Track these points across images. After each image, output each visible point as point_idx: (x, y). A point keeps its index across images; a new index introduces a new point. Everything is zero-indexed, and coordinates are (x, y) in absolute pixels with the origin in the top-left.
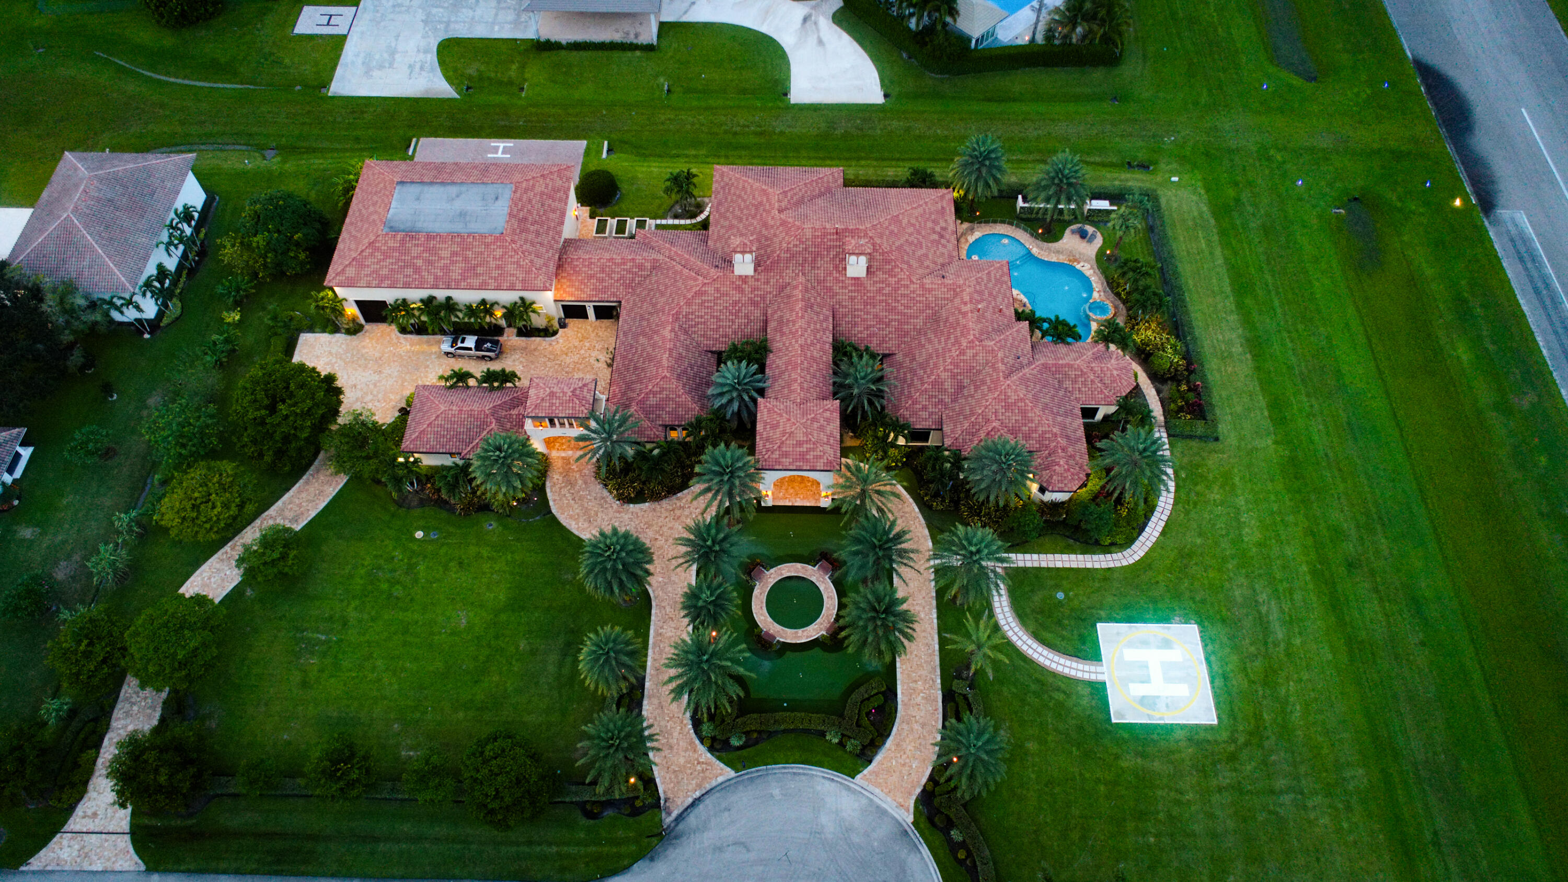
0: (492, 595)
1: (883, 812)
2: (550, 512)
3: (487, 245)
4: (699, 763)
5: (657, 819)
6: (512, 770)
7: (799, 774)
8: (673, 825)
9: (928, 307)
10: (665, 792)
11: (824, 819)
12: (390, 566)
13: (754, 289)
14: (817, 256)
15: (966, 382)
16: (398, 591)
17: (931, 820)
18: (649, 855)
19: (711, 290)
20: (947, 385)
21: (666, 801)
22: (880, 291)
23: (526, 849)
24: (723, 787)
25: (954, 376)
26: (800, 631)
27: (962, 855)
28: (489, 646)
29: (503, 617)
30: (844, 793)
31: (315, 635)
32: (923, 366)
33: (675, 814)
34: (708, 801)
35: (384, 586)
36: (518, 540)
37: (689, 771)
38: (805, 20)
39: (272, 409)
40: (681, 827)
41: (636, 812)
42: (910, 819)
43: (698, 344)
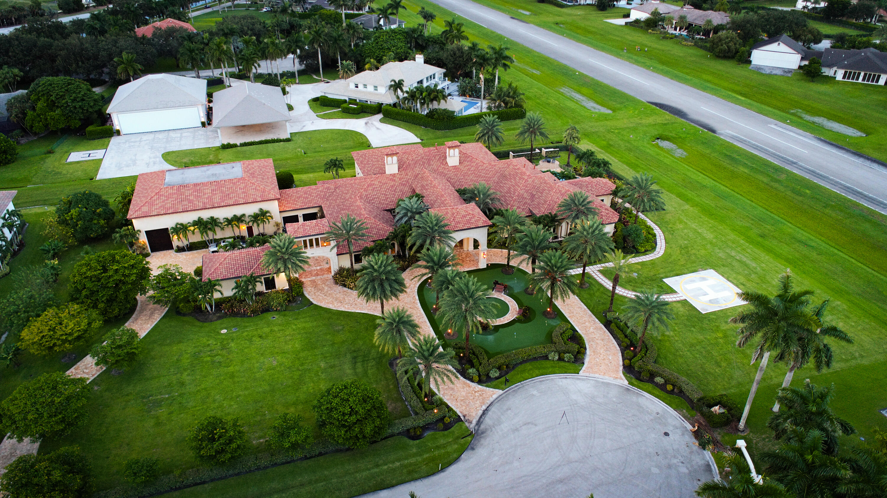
0: (290, 346)
1: (608, 384)
2: (312, 304)
3: (234, 184)
4: (475, 392)
5: (463, 427)
6: (357, 393)
7: (543, 381)
8: (476, 428)
9: (497, 172)
10: (461, 412)
11: (574, 397)
12: (208, 349)
13: (400, 179)
14: (429, 160)
15: (534, 193)
16: (217, 358)
17: (639, 379)
18: (469, 447)
19: (377, 183)
20: (525, 195)
21: (464, 417)
22: (469, 169)
23: (376, 470)
24: (498, 399)
25: (527, 191)
26: (502, 318)
27: (669, 387)
28: (298, 370)
29: (302, 355)
30: (578, 382)
31: (159, 397)
32: (509, 192)
33: (474, 422)
34: (493, 409)
35: (209, 359)
36: (296, 319)
37: (472, 398)
38: (366, 123)
39: (105, 270)
40: (482, 427)
41: (447, 427)
42: (626, 382)
43: (378, 208)
